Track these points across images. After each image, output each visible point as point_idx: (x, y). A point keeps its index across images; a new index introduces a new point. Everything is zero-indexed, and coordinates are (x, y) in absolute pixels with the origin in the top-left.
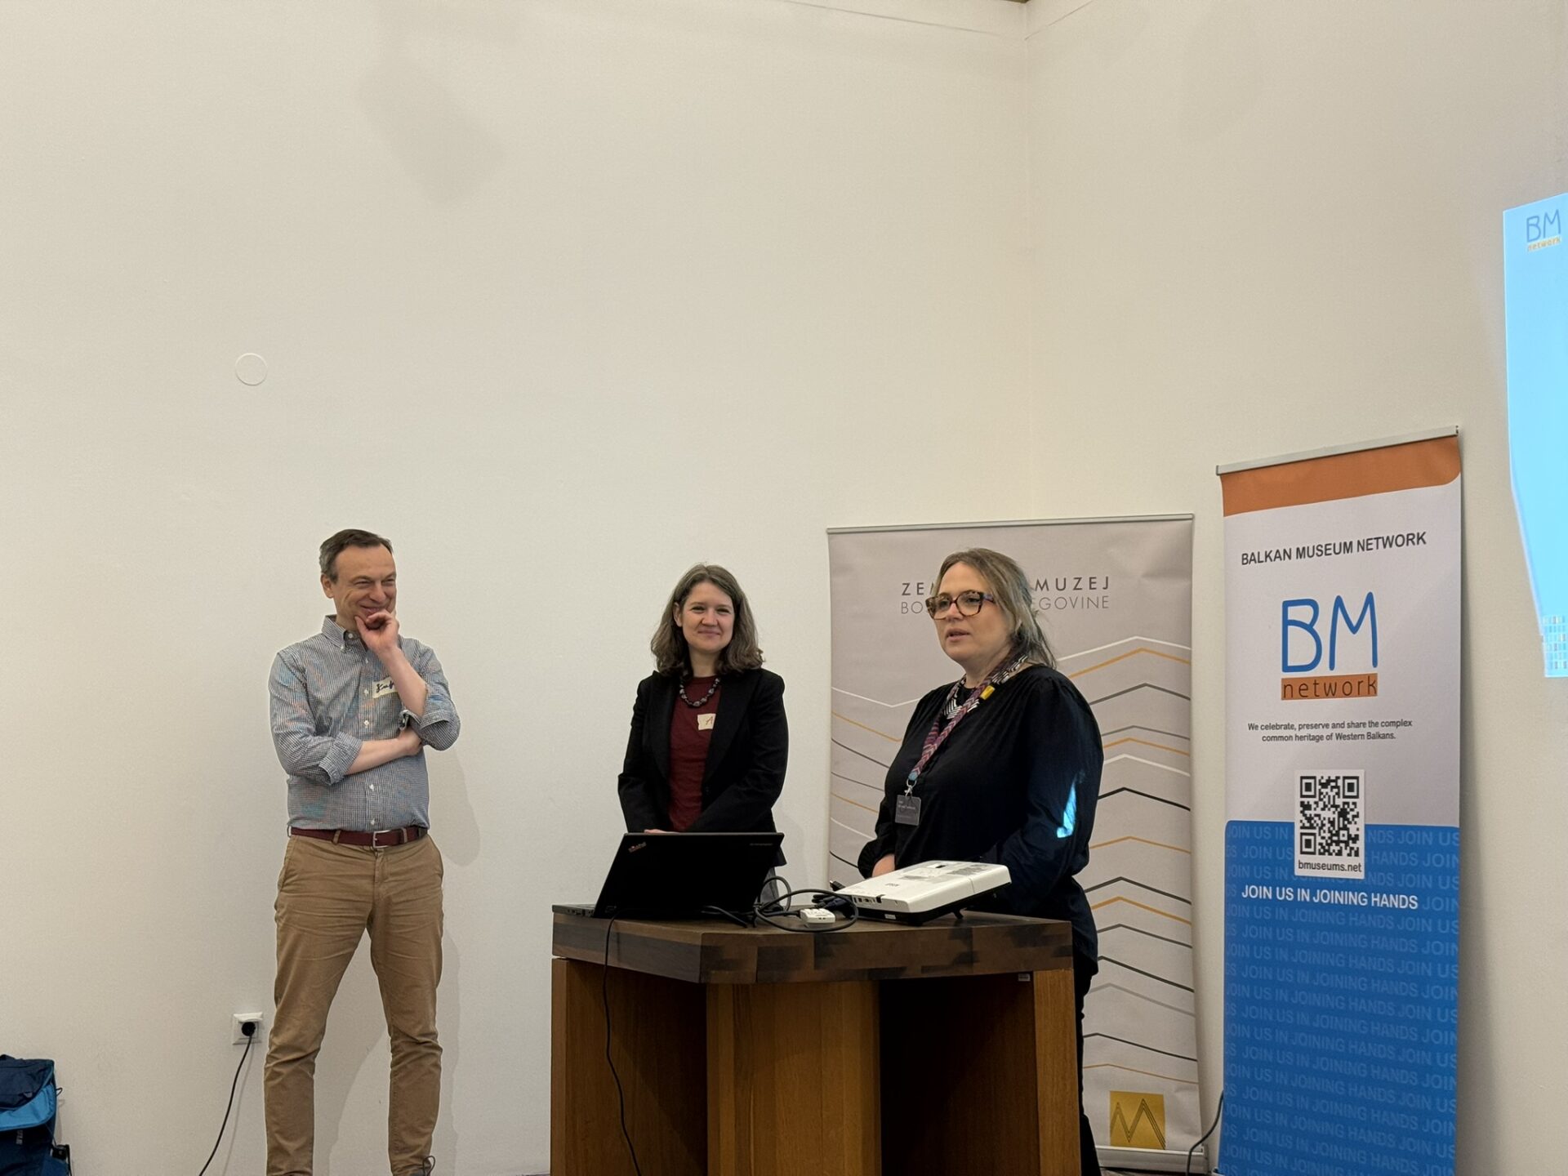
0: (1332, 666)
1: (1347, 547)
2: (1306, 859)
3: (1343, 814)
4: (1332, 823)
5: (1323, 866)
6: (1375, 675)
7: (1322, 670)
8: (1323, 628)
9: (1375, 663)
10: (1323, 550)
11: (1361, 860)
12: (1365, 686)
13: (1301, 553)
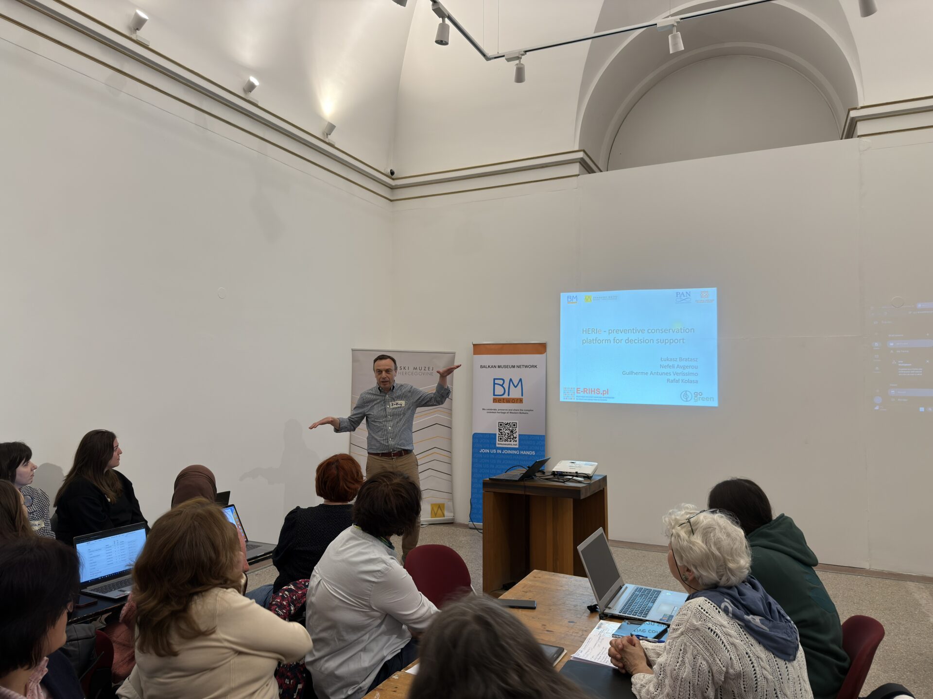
0: (509, 395)
1: (514, 367)
2: (499, 442)
3: (512, 432)
4: (508, 434)
5: (505, 444)
6: (522, 399)
7: (506, 396)
8: (506, 386)
9: (522, 395)
10: (506, 367)
11: (517, 443)
12: (520, 401)
13: (499, 367)
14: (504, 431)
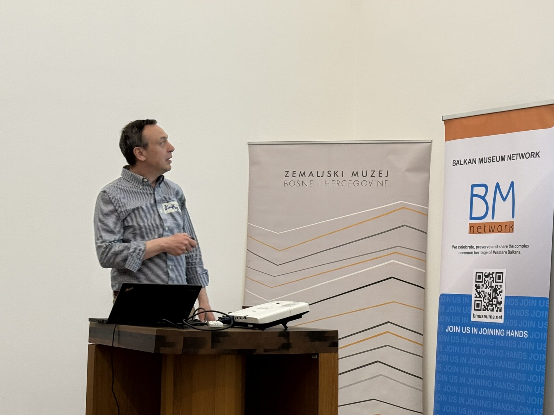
0: (493, 218)
1: (503, 158)
2: (476, 313)
3: (495, 291)
4: (490, 295)
5: (485, 317)
6: (513, 222)
7: (488, 219)
8: (489, 198)
9: (513, 217)
10: (491, 160)
11: (502, 313)
12: (508, 227)
13: (481, 161)
14: (483, 289)
